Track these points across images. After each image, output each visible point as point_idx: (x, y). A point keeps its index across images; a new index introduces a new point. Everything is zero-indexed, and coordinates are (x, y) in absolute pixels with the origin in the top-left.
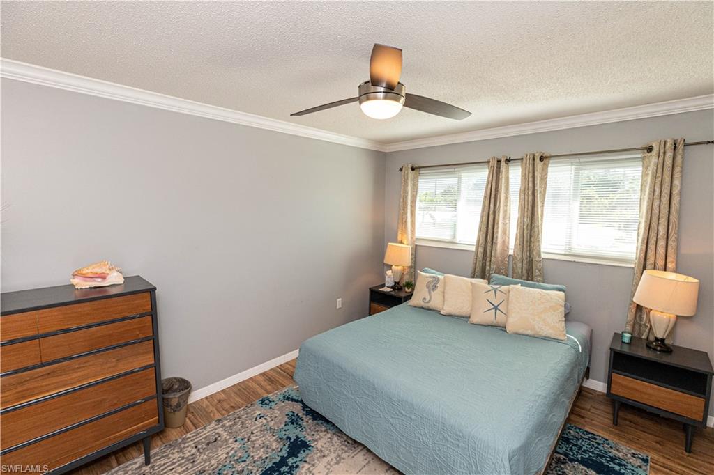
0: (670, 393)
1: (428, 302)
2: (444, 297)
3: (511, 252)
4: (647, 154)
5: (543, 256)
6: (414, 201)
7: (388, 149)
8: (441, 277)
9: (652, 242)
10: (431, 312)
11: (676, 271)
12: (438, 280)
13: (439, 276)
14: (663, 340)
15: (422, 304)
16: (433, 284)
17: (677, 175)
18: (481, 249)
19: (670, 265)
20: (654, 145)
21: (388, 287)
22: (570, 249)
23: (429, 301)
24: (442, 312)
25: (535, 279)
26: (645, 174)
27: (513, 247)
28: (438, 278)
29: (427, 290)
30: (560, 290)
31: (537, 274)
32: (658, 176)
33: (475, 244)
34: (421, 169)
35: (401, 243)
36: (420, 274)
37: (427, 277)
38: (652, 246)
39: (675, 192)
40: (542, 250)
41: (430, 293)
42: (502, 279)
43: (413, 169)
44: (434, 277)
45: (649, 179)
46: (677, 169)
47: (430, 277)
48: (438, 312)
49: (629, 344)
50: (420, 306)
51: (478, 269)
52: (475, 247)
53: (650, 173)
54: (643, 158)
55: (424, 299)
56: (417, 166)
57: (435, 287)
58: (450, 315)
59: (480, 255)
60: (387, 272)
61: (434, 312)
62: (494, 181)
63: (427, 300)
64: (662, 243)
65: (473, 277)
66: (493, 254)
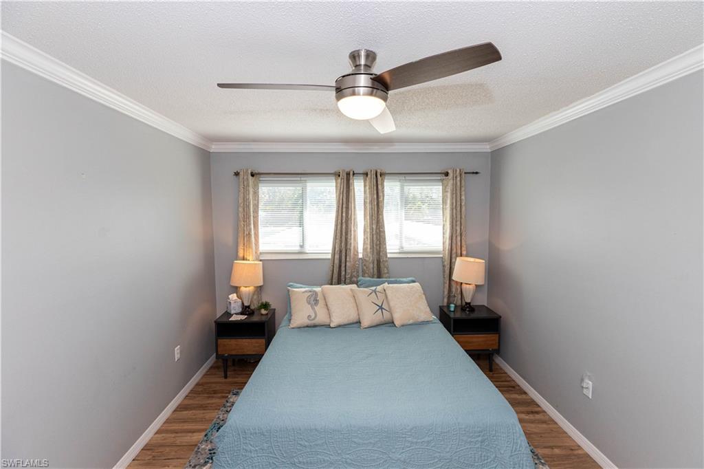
0: (478, 337)
1: (314, 319)
2: (328, 309)
3: (360, 256)
4: (444, 178)
5: (389, 256)
6: (256, 211)
7: (214, 148)
8: (318, 289)
9: (454, 238)
10: (318, 328)
11: (467, 256)
12: (316, 293)
13: (315, 289)
14: (469, 303)
15: (307, 322)
16: (312, 299)
17: (463, 193)
18: (337, 256)
19: (464, 253)
20: (449, 172)
21: (236, 314)
22: (402, 248)
23: (316, 317)
24: (332, 325)
25: (384, 276)
26: (444, 191)
27: (362, 251)
28: (315, 291)
29: (309, 306)
30: (414, 282)
31: (386, 272)
32: (454, 193)
33: (331, 252)
34: (262, 176)
35: (244, 259)
36: (293, 291)
37: (304, 292)
38: (454, 241)
39: (463, 204)
40: (388, 251)
41: (313, 309)
42: (370, 281)
43: (253, 175)
44: (310, 291)
45: (449, 195)
46: (463, 189)
47: (306, 291)
48: (328, 326)
49: (454, 311)
50: (306, 325)
51: (336, 275)
52: (330, 255)
53: (449, 190)
54: (442, 180)
55: (309, 316)
56: (256, 172)
57: (316, 302)
58: (339, 326)
59: (337, 262)
60: (230, 296)
61: (323, 328)
62: (345, 192)
63: (313, 317)
64: (459, 238)
65: (332, 284)
66: (348, 260)
